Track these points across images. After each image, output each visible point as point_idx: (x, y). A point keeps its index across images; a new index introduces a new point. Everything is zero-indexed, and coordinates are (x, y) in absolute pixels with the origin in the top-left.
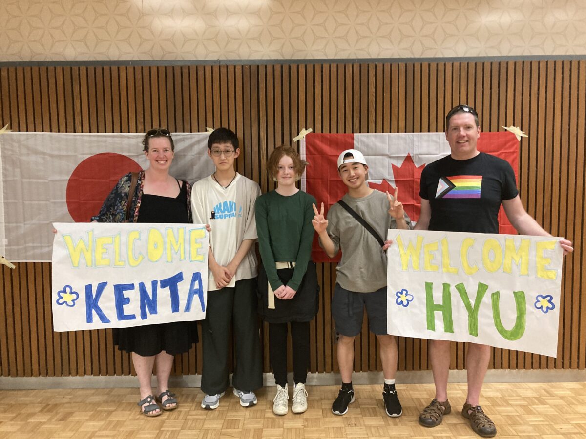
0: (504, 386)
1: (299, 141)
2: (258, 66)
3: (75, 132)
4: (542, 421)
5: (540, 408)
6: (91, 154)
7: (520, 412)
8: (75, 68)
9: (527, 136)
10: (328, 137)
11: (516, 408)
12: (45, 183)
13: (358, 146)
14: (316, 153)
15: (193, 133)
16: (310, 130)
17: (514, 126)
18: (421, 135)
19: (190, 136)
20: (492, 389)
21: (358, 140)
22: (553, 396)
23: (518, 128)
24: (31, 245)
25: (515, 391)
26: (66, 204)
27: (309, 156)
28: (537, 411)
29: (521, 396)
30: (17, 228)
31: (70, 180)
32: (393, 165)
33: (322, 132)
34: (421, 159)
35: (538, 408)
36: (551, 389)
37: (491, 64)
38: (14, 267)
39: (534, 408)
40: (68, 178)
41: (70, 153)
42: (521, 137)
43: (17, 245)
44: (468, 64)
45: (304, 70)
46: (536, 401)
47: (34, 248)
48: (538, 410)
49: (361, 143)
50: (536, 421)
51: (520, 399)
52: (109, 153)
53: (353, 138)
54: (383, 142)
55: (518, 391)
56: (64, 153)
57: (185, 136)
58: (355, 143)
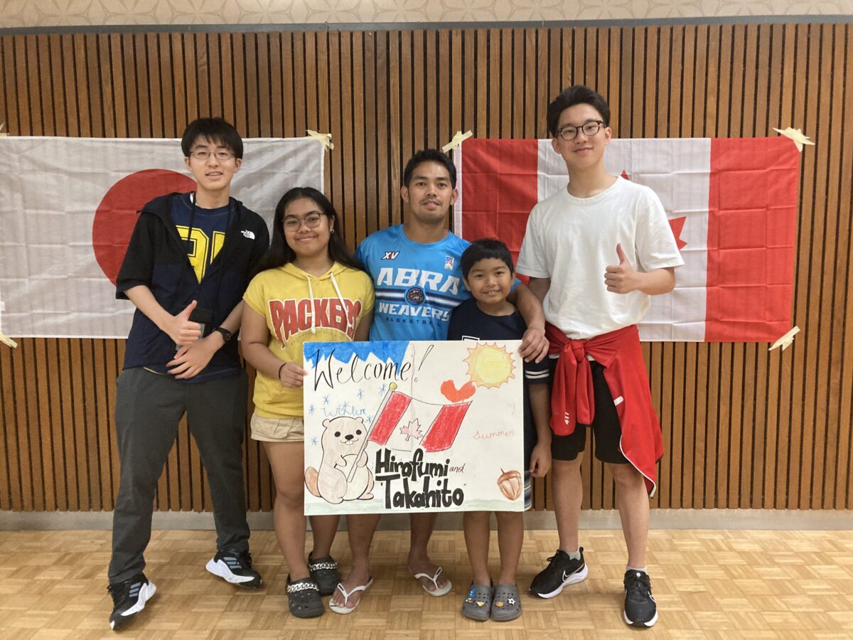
0: (766, 535)
1: (451, 151)
2: (388, 33)
3: (104, 136)
4: (827, 590)
5: (824, 569)
6: (130, 171)
7: (792, 576)
8: (104, 35)
9: (814, 144)
10: (498, 144)
11: (785, 568)
12: (60, 216)
13: (544, 158)
14: (478, 170)
15: (286, 139)
16: (469, 134)
17: (792, 127)
18: (644, 142)
19: (281, 144)
20: (746, 538)
21: (543, 150)
22: (844, 551)
23: (799, 130)
24: (40, 311)
25: (784, 543)
26: (92, 248)
27: (467, 174)
28: (818, 574)
29: (792, 551)
30: (18, 285)
31: (98, 212)
33: (488, 137)
35: (819, 569)
36: (840, 541)
37: (759, 27)
38: (15, 345)
39: (813, 569)
40: (95, 208)
41: (96, 170)
42: (804, 145)
43: (20, 311)
44: (721, 27)
45: (459, 38)
46: (817, 559)
47: (44, 316)
48: (821, 572)
49: (549, 154)
50: (818, 590)
51: (792, 556)
52: (157, 170)
53: (536, 147)
55: (790, 542)
56: (89, 170)
57: (274, 144)
58: (540, 154)
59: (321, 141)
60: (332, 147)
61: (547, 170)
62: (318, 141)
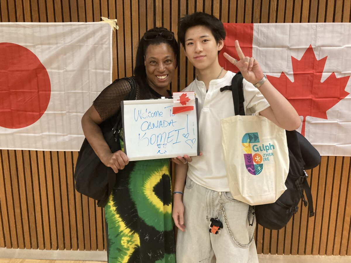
13: (257, 36)
15: (88, 23)
18: (325, 25)
21: (257, 30)
32: (292, 58)
34: (323, 51)
49: (261, 34)
52: (5, 43)
53: (252, 29)
54: (284, 33)
57: (80, 26)
58: (255, 34)
59: (110, 24)
60: (118, 28)
61: (259, 44)
62: (109, 24)
